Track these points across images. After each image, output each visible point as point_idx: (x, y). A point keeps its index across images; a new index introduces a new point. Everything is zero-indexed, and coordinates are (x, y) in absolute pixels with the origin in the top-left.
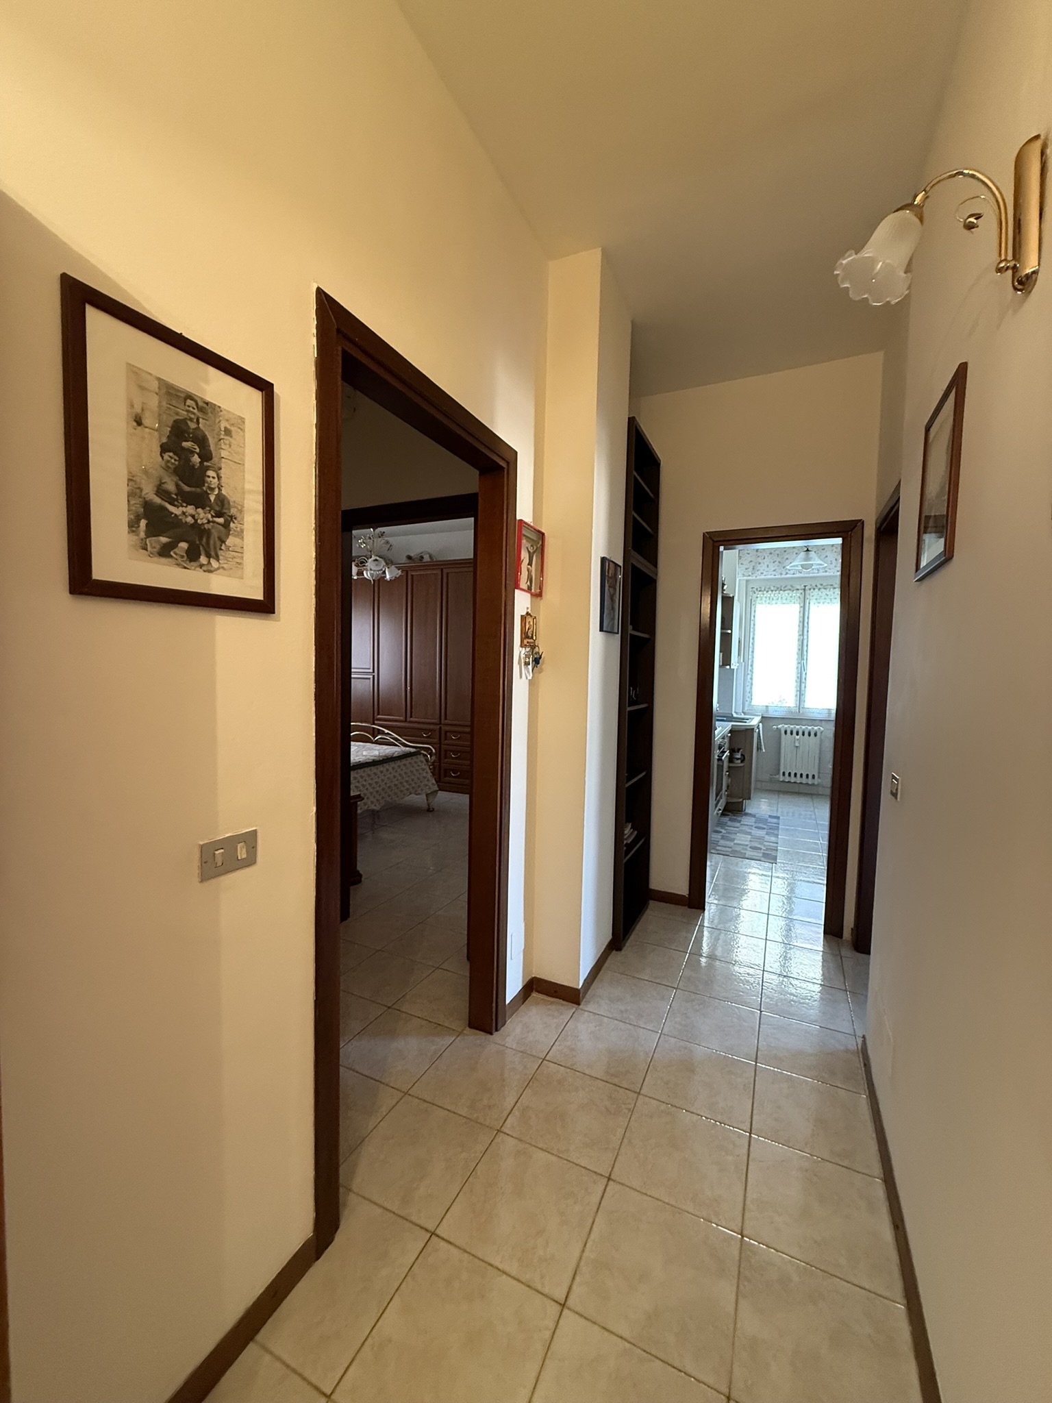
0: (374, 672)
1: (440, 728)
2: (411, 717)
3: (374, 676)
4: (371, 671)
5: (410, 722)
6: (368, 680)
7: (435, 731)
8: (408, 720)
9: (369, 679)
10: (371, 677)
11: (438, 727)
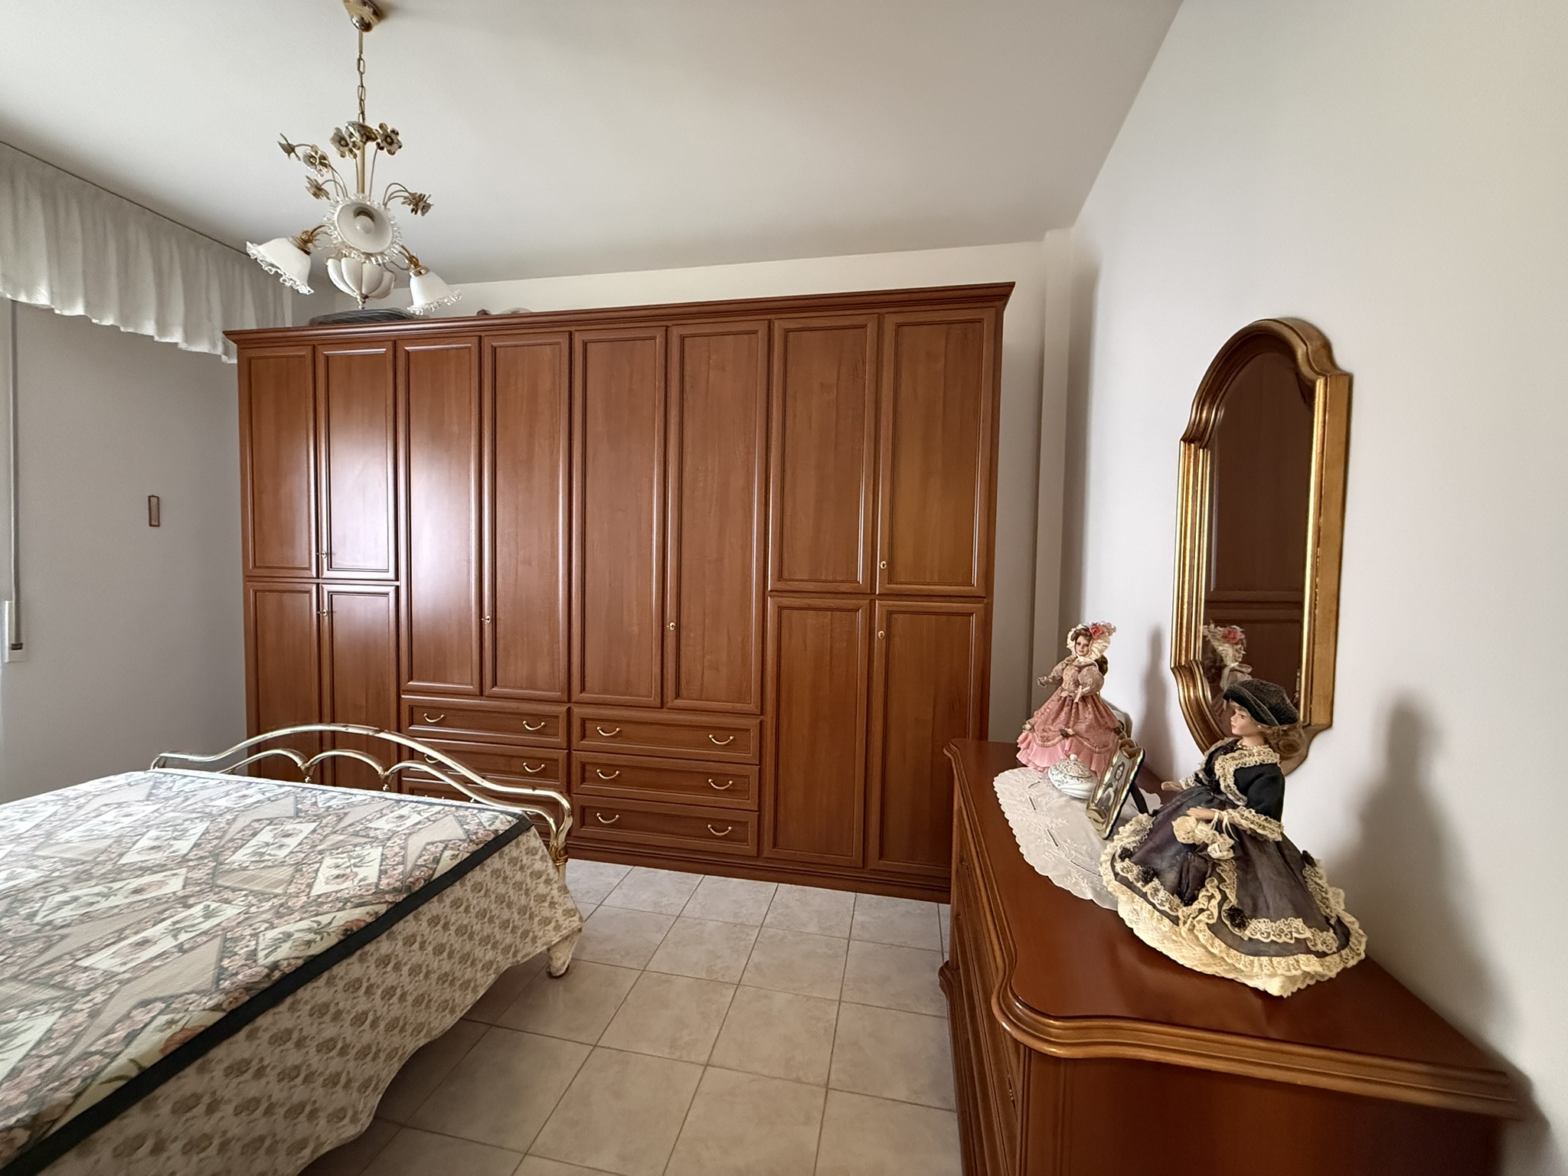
0: (397, 578)
1: (569, 709)
2: (495, 684)
3: (397, 588)
4: (391, 575)
5: (491, 697)
6: (383, 599)
7: (557, 717)
8: (487, 692)
9: (387, 594)
10: (391, 590)
11: (564, 709)
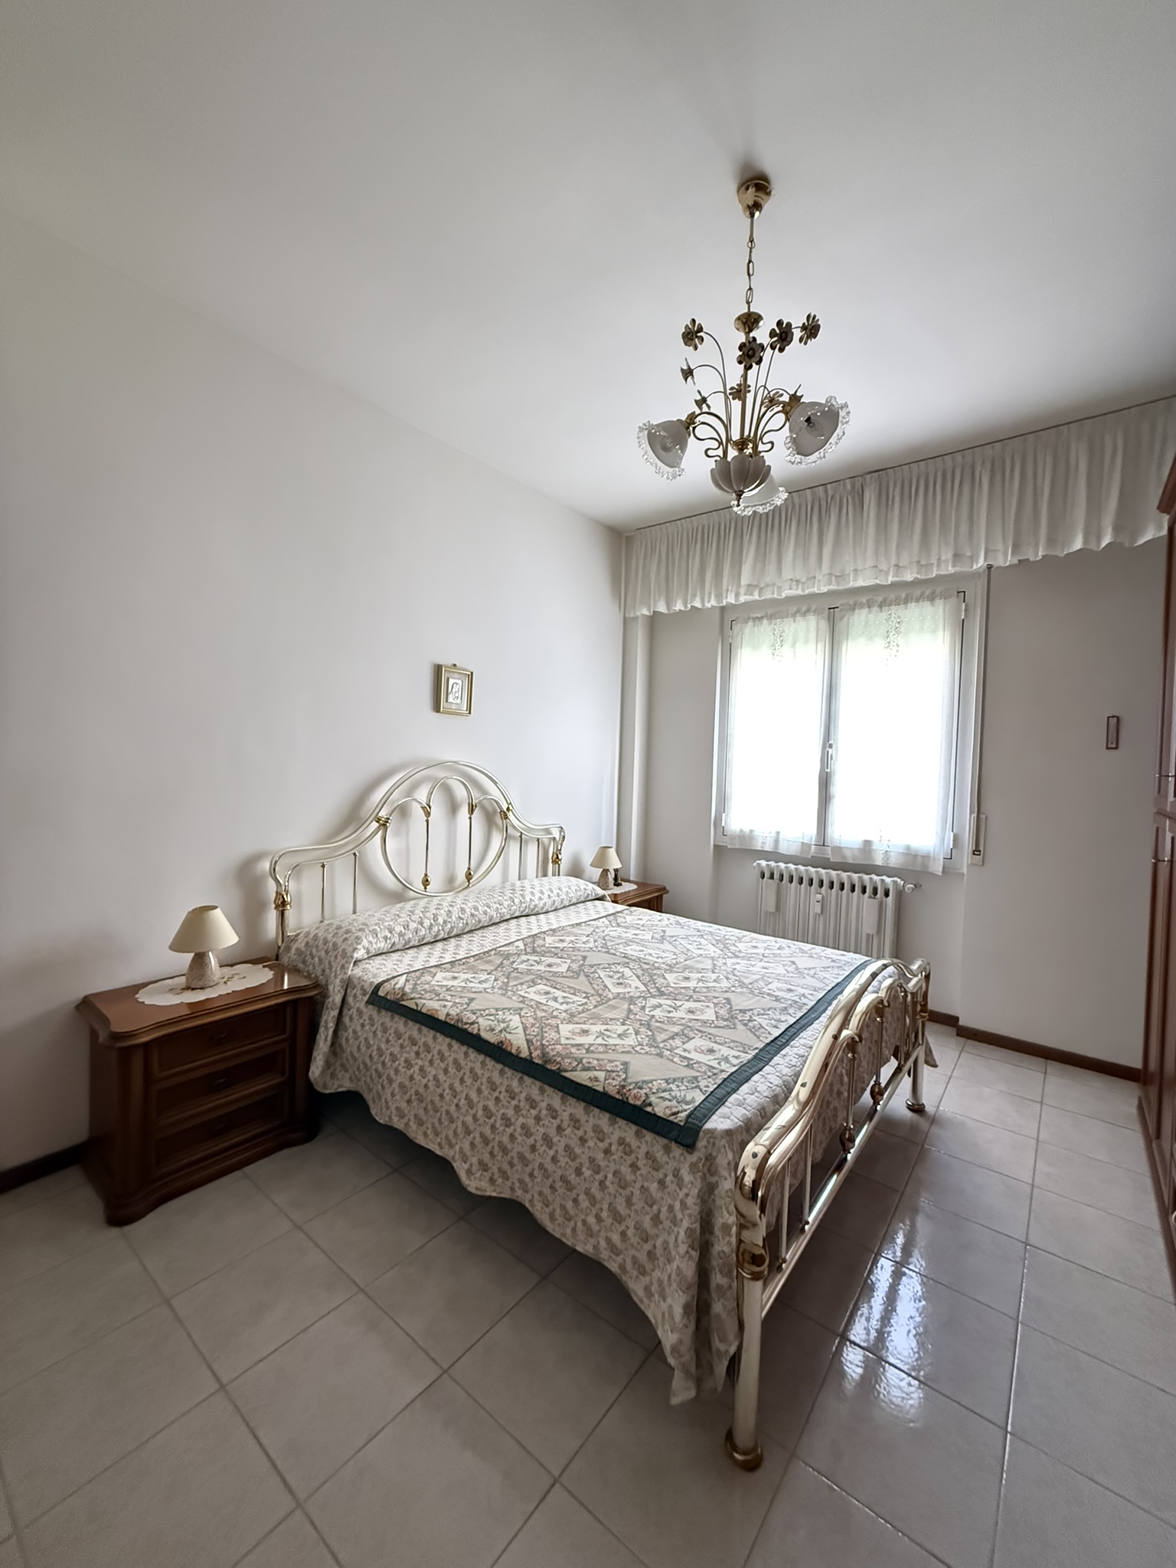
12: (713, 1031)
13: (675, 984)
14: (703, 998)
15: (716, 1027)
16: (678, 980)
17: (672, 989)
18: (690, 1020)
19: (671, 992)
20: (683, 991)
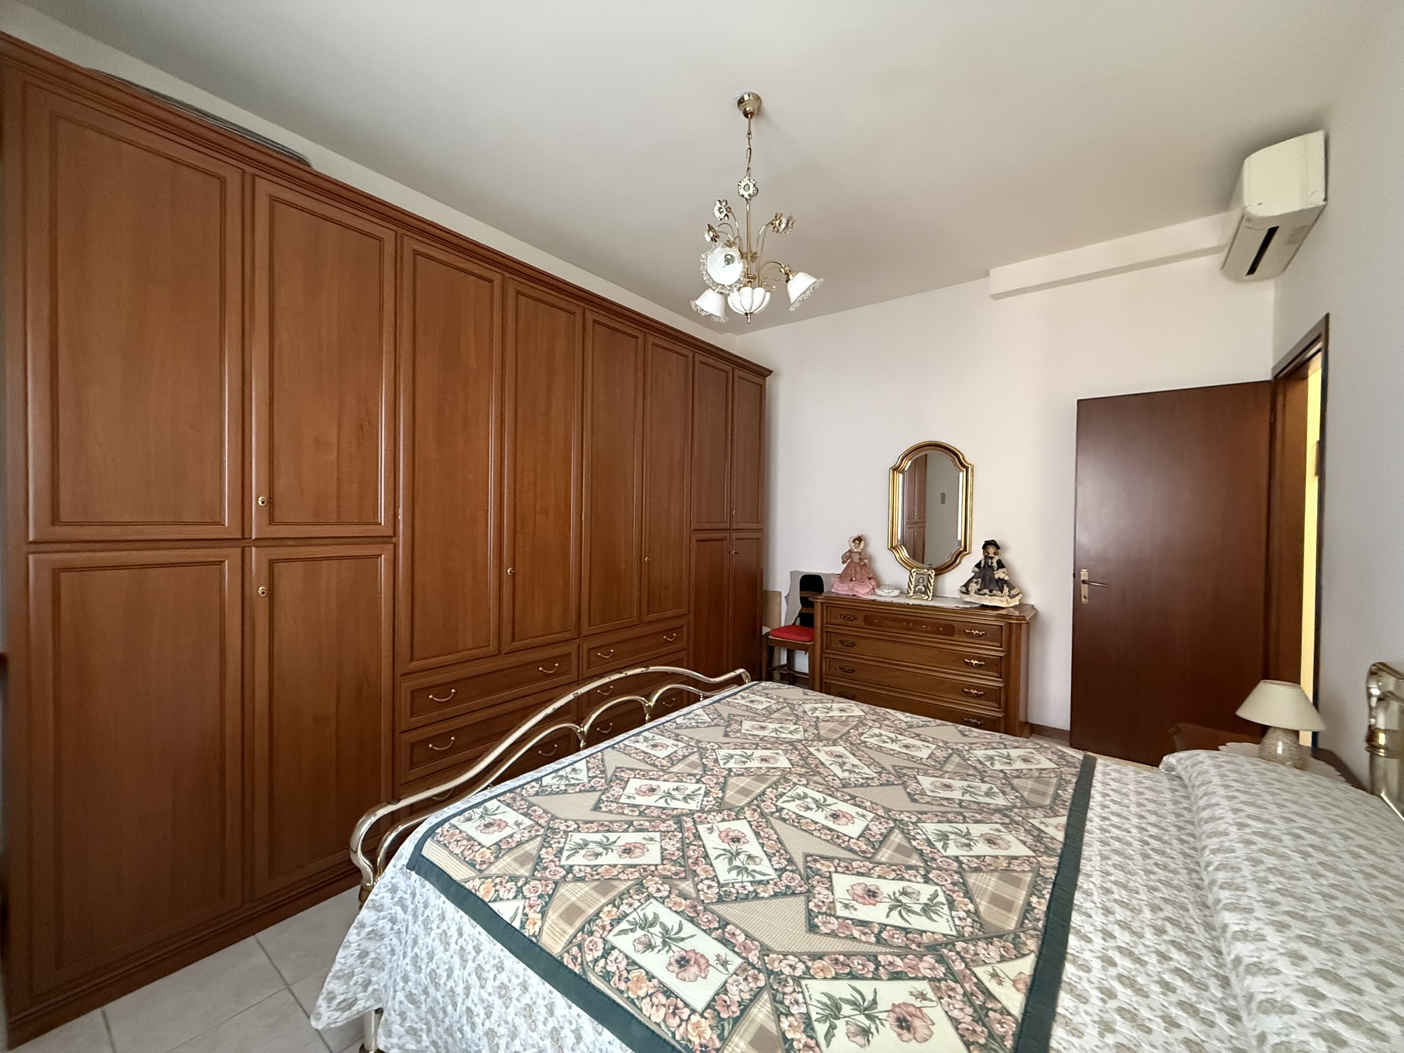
1: (579, 646)
2: (512, 639)
5: (511, 653)
8: (506, 649)
11: (575, 645)
12: (747, 713)
13: (777, 754)
14: (749, 737)
15: (744, 716)
16: (774, 758)
17: (781, 747)
18: (764, 721)
19: (782, 745)
20: (770, 746)
